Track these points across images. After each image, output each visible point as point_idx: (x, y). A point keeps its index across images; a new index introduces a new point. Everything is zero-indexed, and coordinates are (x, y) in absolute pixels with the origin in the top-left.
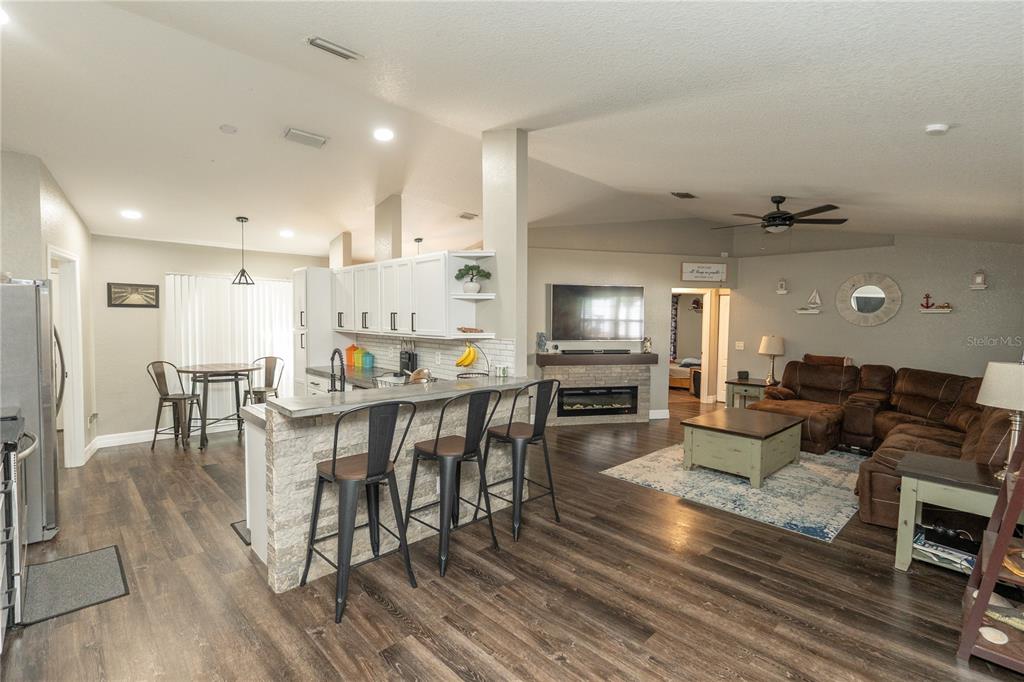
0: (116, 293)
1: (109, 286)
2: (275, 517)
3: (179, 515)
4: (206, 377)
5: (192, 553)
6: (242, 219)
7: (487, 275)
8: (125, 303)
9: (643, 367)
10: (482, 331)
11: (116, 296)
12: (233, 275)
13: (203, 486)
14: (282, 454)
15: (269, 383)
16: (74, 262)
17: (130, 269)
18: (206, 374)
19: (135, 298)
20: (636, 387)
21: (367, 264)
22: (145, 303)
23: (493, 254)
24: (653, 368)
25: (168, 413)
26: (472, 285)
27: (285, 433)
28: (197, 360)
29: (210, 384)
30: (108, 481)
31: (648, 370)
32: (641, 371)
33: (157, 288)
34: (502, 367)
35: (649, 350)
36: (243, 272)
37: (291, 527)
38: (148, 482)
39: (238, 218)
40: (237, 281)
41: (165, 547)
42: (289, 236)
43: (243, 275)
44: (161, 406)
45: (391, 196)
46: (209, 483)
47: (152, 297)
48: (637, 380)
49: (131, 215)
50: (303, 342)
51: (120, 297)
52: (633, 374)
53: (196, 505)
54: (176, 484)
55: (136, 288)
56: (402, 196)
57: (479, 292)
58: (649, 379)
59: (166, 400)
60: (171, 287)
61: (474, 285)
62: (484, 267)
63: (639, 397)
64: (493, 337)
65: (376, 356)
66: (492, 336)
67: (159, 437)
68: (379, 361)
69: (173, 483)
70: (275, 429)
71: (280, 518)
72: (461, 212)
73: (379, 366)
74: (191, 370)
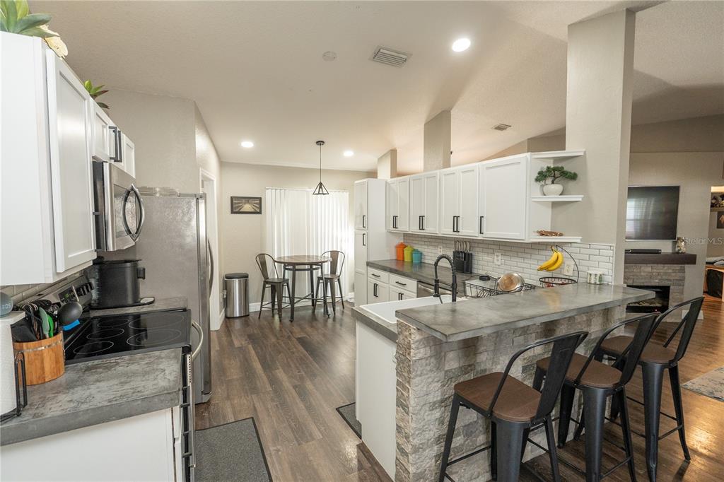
0: (236, 203)
1: (232, 198)
2: (411, 439)
3: (291, 388)
4: (293, 266)
5: (313, 439)
6: (320, 143)
7: (573, 177)
8: (242, 210)
9: (677, 267)
10: (561, 235)
11: (236, 206)
12: (314, 188)
13: (301, 359)
14: (419, 373)
15: (333, 271)
16: (213, 181)
17: (245, 186)
18: (294, 264)
19: (247, 207)
20: (668, 287)
21: (412, 176)
22: (253, 210)
23: (582, 154)
24: (688, 268)
25: (268, 291)
26: (553, 186)
27: (422, 350)
28: (287, 253)
29: (297, 272)
30: (236, 346)
31: (683, 271)
32: (674, 271)
33: (260, 199)
34: (599, 273)
35: (683, 250)
36: (321, 184)
37: (424, 450)
38: (262, 350)
39: (317, 142)
40: (317, 192)
41: (290, 425)
42: (350, 156)
43: (320, 187)
44: (264, 287)
45: (443, 111)
46: (305, 356)
47: (257, 205)
48: (670, 280)
49: (247, 144)
50: (363, 240)
51: (238, 207)
52: (666, 274)
53: (302, 378)
54: (282, 354)
55: (248, 199)
56: (452, 111)
57: (561, 195)
58: (683, 279)
59: (267, 283)
60: (269, 198)
61: (557, 187)
62: (568, 167)
63: (670, 297)
64: (579, 241)
65: (425, 253)
66: (577, 239)
67: (263, 309)
68: (427, 257)
69: (280, 353)
70: (413, 346)
71: (416, 441)
72: (497, 124)
73: (426, 261)
74: (282, 261)
